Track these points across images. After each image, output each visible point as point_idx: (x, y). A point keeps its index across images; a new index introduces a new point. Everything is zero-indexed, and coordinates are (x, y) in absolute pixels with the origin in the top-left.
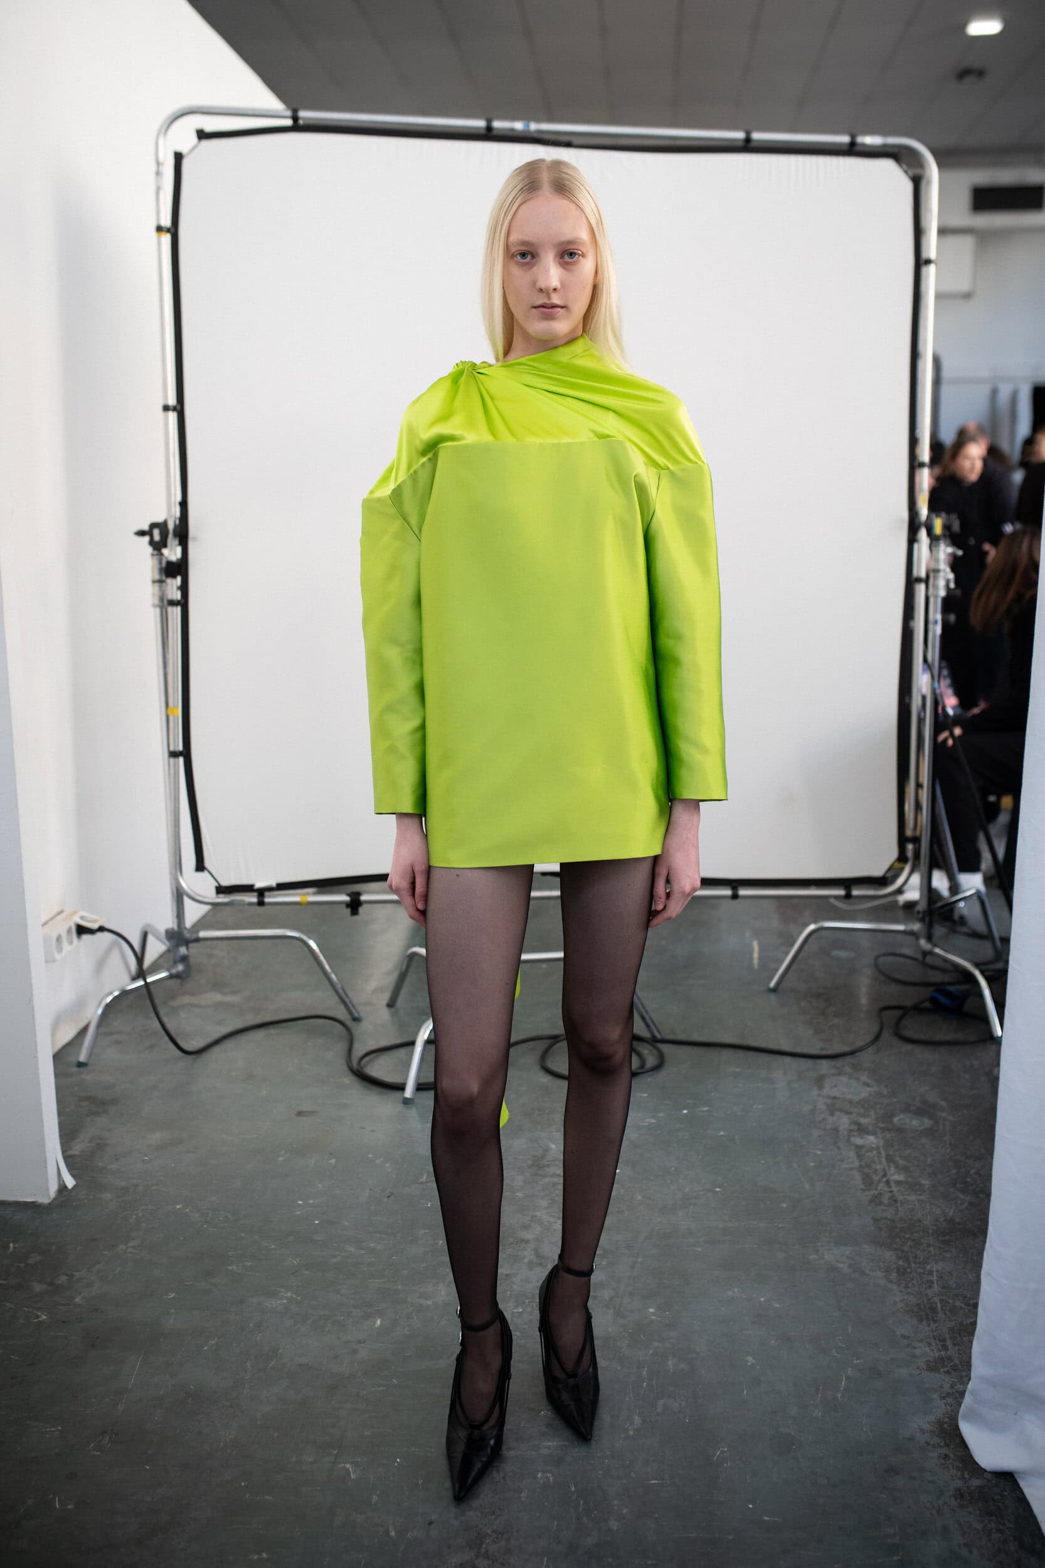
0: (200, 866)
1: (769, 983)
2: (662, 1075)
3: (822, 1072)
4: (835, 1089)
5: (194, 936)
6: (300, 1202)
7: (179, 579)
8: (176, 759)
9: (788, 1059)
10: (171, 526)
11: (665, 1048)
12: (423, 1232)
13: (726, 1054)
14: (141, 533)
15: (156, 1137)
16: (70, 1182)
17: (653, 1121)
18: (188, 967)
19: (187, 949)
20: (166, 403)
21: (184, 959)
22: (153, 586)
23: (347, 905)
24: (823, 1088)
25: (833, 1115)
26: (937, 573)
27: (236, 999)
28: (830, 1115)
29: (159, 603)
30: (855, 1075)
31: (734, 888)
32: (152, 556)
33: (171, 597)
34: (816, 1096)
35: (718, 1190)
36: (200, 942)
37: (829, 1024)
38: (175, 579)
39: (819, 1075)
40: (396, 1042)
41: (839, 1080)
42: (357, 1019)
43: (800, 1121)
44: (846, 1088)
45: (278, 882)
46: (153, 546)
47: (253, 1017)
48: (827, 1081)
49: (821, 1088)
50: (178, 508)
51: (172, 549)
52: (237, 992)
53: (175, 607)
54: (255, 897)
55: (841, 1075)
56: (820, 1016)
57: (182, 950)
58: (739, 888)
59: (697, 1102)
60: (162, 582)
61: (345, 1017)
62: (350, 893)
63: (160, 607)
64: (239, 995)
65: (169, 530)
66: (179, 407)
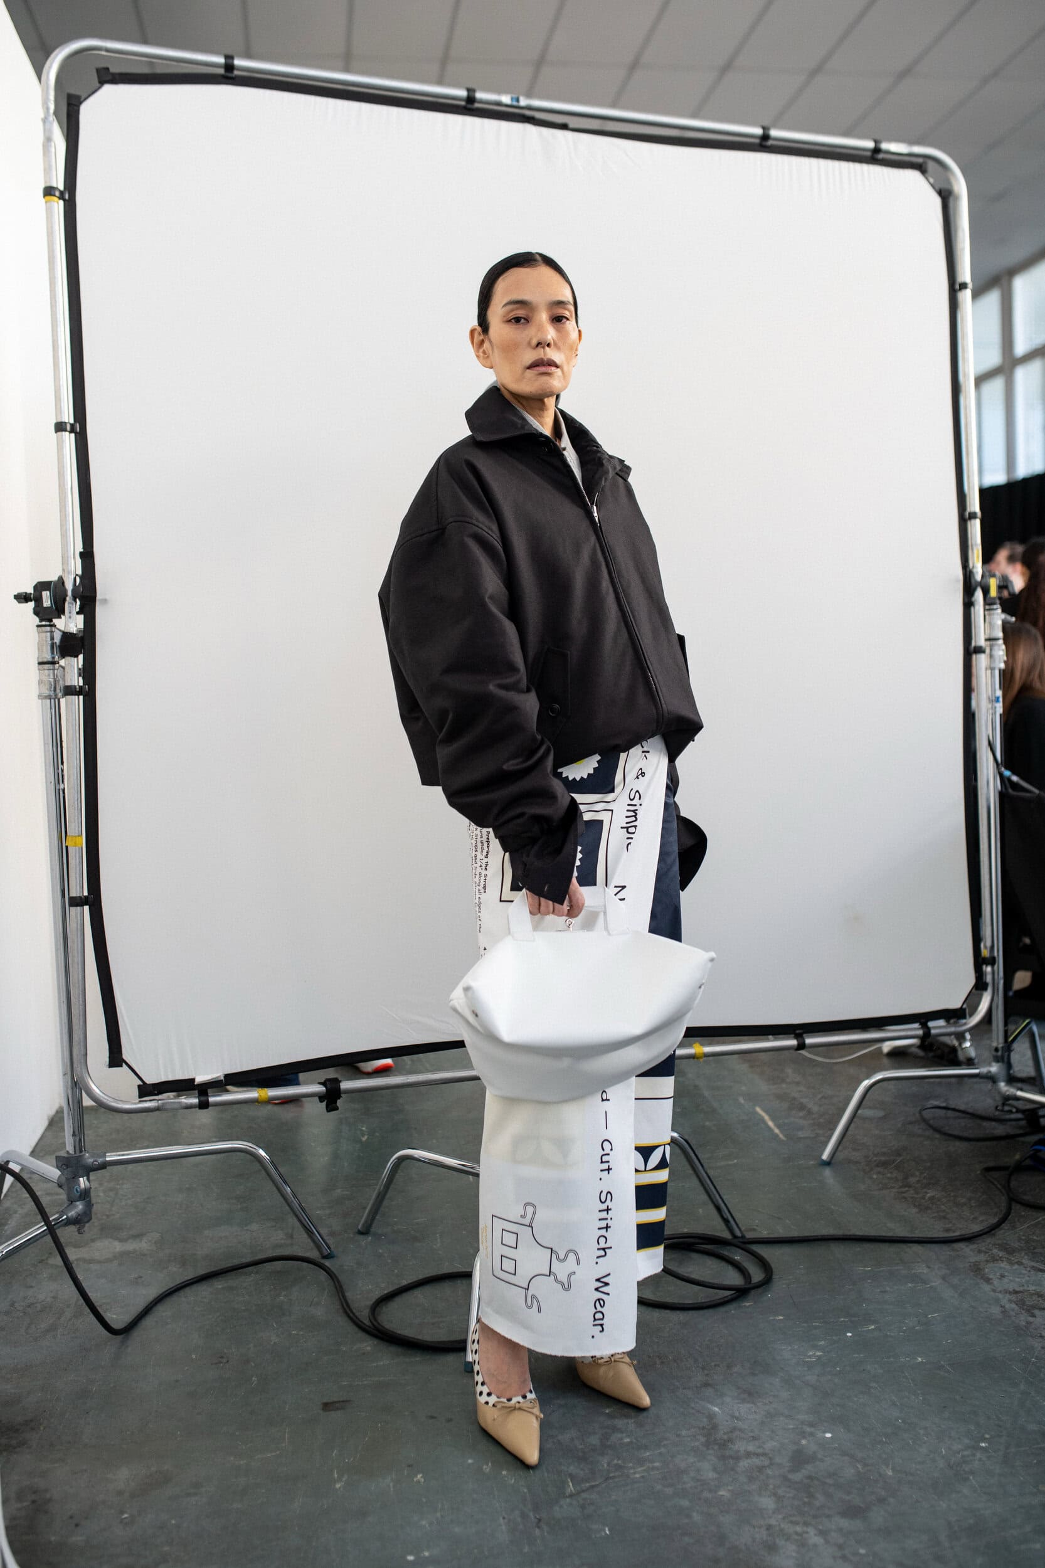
0: (116, 1059)
1: (822, 1154)
2: (780, 1285)
3: (973, 1260)
4: (1006, 1280)
5: (100, 1160)
6: (411, 1558)
7: (81, 657)
8: (81, 907)
9: (916, 1248)
10: (69, 586)
11: (763, 1251)
13: (836, 1248)
14: (22, 598)
15: (123, 1476)
17: (818, 1353)
19: (88, 1180)
20: (59, 420)
21: (85, 1195)
22: (39, 669)
23: (317, 1098)
24: (991, 1281)
25: (1033, 1316)
26: (994, 642)
27: (143, 1245)
28: (1031, 1316)
29: (47, 692)
30: (1013, 1259)
31: (798, 1036)
32: (39, 628)
33: (68, 683)
34: (992, 1293)
35: (983, 1445)
36: (108, 1168)
37: (927, 1198)
38: (76, 659)
39: (972, 1265)
40: (404, 1283)
41: (1001, 1268)
42: (329, 1257)
43: (1002, 1329)
44: (1018, 1278)
45: (226, 1073)
46: (41, 615)
47: (181, 1270)
48: (987, 1270)
49: (988, 1281)
50: (79, 561)
51: (70, 617)
52: (139, 1236)
53: (73, 697)
54: (195, 1097)
55: (997, 1260)
56: (907, 1189)
57: (83, 1182)
58: (804, 1035)
59: (853, 1319)
60: (53, 663)
61: (314, 1254)
62: (323, 1081)
63: (50, 697)
64: (145, 1239)
65: (65, 591)
66: (78, 425)
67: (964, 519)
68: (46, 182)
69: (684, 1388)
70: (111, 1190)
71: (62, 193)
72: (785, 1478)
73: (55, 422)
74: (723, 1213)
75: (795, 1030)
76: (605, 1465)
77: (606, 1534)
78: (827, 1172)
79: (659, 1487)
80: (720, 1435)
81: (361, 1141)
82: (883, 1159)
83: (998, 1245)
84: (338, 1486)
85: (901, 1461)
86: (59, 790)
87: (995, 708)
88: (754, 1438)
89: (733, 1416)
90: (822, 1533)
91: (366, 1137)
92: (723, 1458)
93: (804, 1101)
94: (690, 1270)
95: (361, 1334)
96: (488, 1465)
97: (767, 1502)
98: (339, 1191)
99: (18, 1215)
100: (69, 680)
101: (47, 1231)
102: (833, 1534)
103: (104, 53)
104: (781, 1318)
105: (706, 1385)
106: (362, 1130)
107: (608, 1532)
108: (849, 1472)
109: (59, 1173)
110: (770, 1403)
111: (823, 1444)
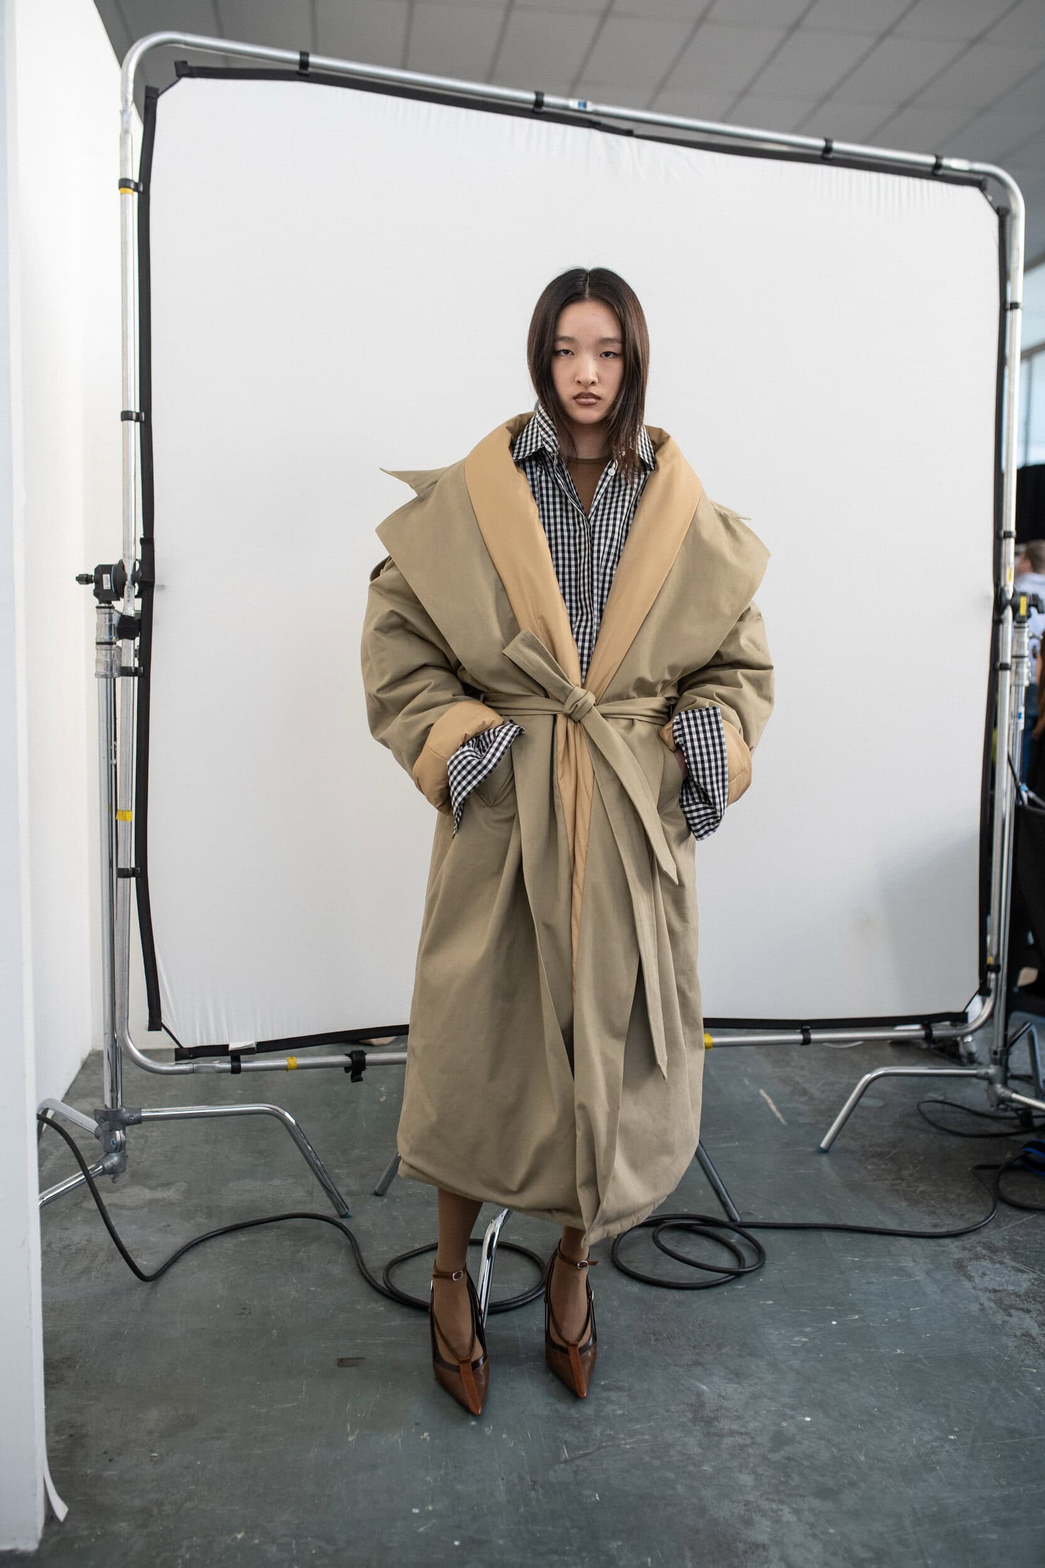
0: (155, 1023)
1: (820, 1142)
2: (772, 1272)
3: (957, 1256)
4: (987, 1278)
5: (136, 1116)
6: (416, 1511)
7: (138, 639)
8: (128, 879)
9: (905, 1241)
10: (129, 571)
11: (758, 1235)
12: (615, 1545)
13: (827, 1236)
14: (84, 579)
15: (153, 1416)
16: (61, 1510)
17: (804, 1340)
18: (124, 1157)
19: (124, 1133)
20: (126, 409)
21: (120, 1147)
22: (97, 649)
23: (343, 1068)
24: (973, 1279)
25: (1010, 1315)
26: (1021, 660)
27: (170, 1194)
28: (1007, 1315)
29: (103, 671)
30: (995, 1258)
31: (805, 1032)
32: (98, 610)
33: (124, 664)
34: (973, 1291)
35: (952, 1437)
36: (143, 1123)
37: (918, 1192)
38: (132, 641)
39: (956, 1261)
40: (417, 1246)
41: (984, 1266)
42: (344, 1216)
43: (979, 1326)
44: (998, 1277)
45: (258, 1041)
46: (100, 597)
47: (206, 1221)
48: (969, 1268)
49: (970, 1278)
50: (139, 547)
51: (129, 601)
52: (167, 1185)
53: (129, 678)
54: (228, 1062)
55: (981, 1258)
56: (899, 1182)
57: (119, 1134)
58: (811, 1031)
59: (839, 1308)
60: (111, 643)
61: (331, 1212)
62: (349, 1053)
63: (106, 676)
64: (173, 1189)
65: (125, 576)
66: (143, 414)
67: (999, 537)
68: (121, 174)
69: (676, 1365)
70: (142, 1137)
71: (137, 185)
72: (765, 1458)
73: (121, 410)
74: (722, 1197)
75: (802, 1026)
76: (599, 1435)
77: (596, 1499)
78: (824, 1159)
79: (647, 1459)
80: (707, 1412)
81: (379, 1102)
82: (879, 1150)
83: (983, 1243)
84: (350, 1439)
85: (873, 1448)
86: (111, 765)
87: (1017, 724)
88: (738, 1418)
89: (720, 1395)
90: (797, 1512)
91: (384, 1098)
92: (708, 1435)
93: (807, 1085)
94: (687, 1250)
95: (375, 1295)
96: (489, 1428)
97: (747, 1479)
98: (357, 1151)
99: (53, 1157)
100: (125, 662)
101: (85, 1180)
102: (806, 1513)
103: (183, 46)
104: (771, 1302)
105: (697, 1364)
106: (381, 1091)
107: (598, 1498)
108: (825, 1455)
109: (97, 1125)
110: (755, 1384)
111: (802, 1427)
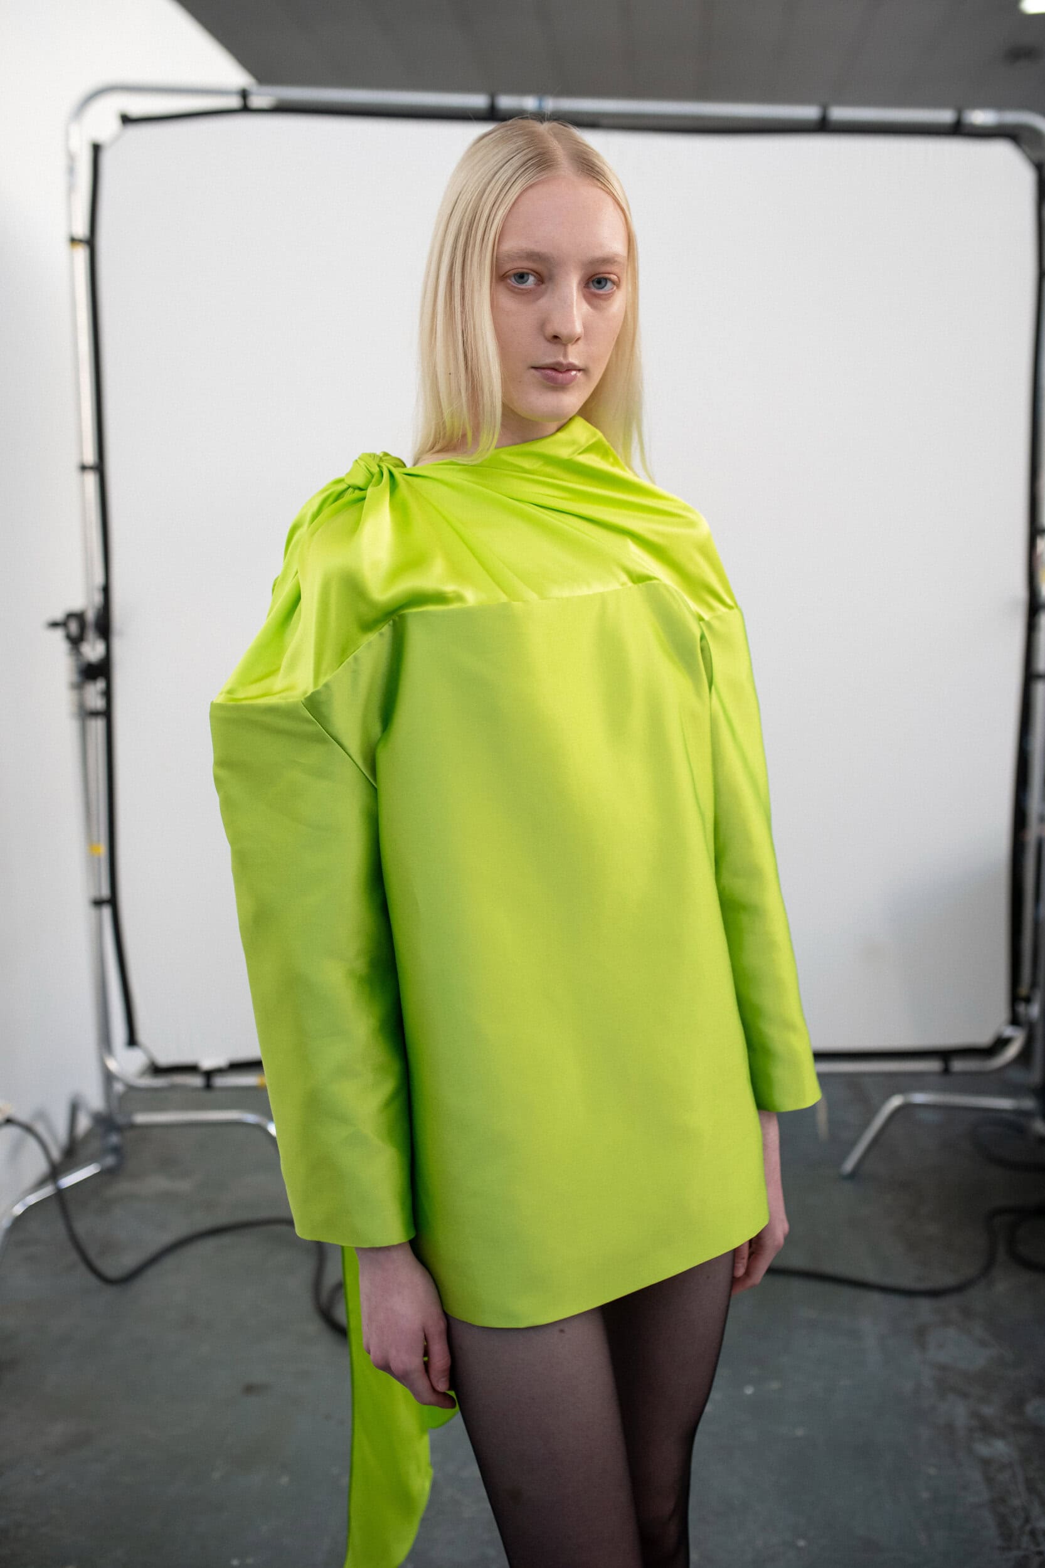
0: (132, 1041)
1: (844, 1164)
3: (923, 1320)
4: (942, 1351)
5: (129, 1122)
7: (101, 683)
8: (101, 909)
10: (90, 617)
14: (54, 625)
18: (123, 1159)
19: (120, 1137)
20: (84, 462)
21: (116, 1150)
22: (71, 691)
27: (183, 1186)
29: (77, 715)
32: (70, 652)
38: (95, 684)
43: (902, 1409)
44: (957, 1349)
45: (229, 1061)
46: (69, 640)
48: (930, 1335)
49: (924, 1349)
50: (99, 594)
51: (93, 646)
53: (96, 719)
54: (201, 1081)
55: (948, 1324)
59: (764, 1372)
60: (80, 686)
63: (79, 720)
65: (87, 622)
66: (99, 466)
67: (1034, 534)
68: (70, 231)
71: (85, 240)
73: (80, 462)
82: (909, 1177)
83: (961, 1306)
100: (93, 704)
